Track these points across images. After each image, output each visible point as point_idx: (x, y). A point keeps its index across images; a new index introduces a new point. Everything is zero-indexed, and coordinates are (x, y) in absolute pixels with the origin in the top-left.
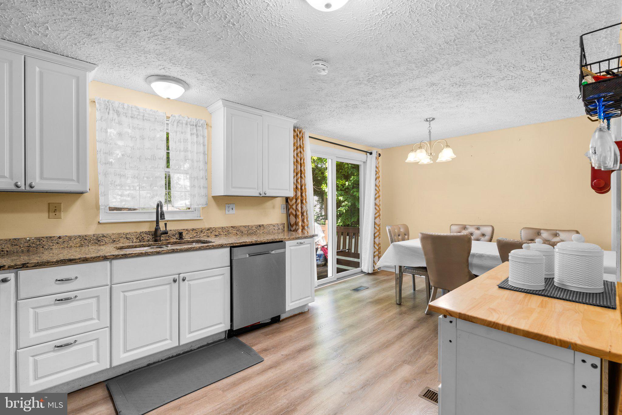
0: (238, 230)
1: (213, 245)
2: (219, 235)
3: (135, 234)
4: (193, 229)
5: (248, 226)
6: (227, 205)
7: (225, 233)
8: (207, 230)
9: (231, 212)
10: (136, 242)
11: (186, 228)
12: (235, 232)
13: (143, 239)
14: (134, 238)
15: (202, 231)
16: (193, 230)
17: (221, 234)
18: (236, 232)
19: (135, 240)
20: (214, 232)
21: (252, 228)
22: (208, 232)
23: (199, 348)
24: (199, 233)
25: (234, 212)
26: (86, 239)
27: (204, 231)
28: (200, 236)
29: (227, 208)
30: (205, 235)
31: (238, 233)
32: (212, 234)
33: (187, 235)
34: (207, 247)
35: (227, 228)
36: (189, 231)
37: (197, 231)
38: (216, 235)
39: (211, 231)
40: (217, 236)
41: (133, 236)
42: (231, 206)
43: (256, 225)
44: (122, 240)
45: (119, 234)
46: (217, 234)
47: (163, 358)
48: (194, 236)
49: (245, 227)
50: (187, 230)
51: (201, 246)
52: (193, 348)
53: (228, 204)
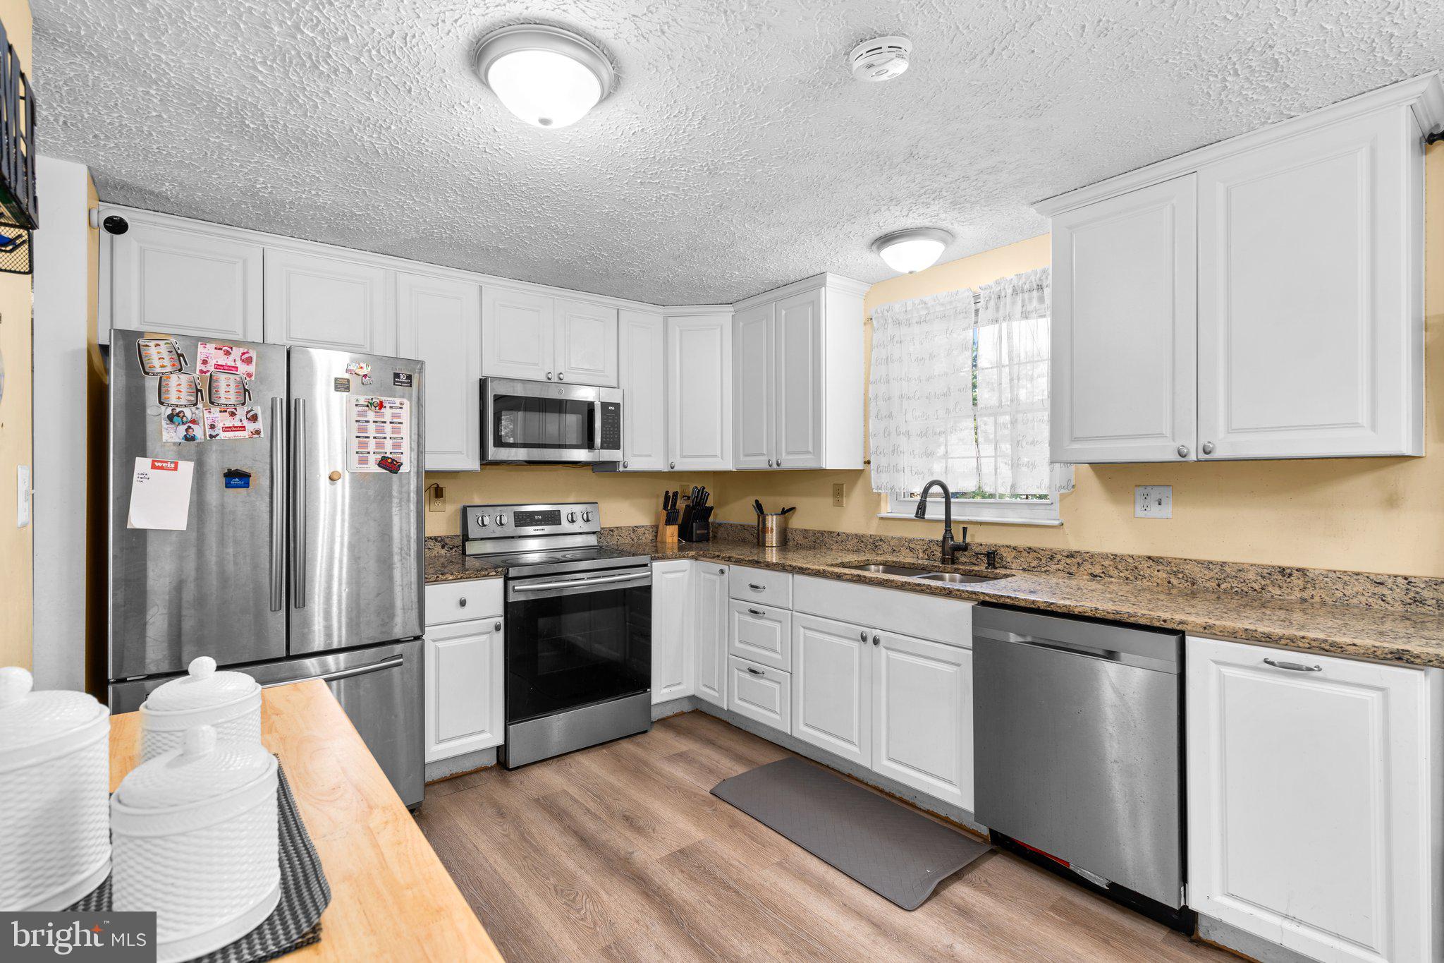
0: (1175, 573)
1: (929, 585)
2: (1103, 575)
3: (921, 543)
4: (1030, 548)
5: (1223, 564)
6: (1141, 490)
7: (1126, 573)
8: (1067, 557)
9: (1155, 510)
10: (922, 559)
11: (1013, 544)
12: (1163, 575)
13: (934, 555)
14: (920, 550)
15: (1052, 558)
16: (1030, 550)
17: (1111, 573)
18: (1165, 575)
19: (921, 555)
20: (1087, 565)
21: (1241, 575)
22: (1069, 561)
23: (928, 812)
24: (1044, 561)
25: (1167, 510)
26: (863, 542)
27: (1058, 557)
28: (1048, 568)
29: (1140, 501)
30: (1061, 567)
31: (1175, 581)
32: (1081, 569)
33: (1014, 561)
34: (918, 588)
35: (1130, 560)
36: (1019, 552)
37: (1040, 556)
38: (1094, 576)
39: (1078, 560)
40: (1098, 578)
41: (919, 547)
42: (1155, 493)
43: (1264, 567)
44: (904, 551)
45: (900, 539)
46: (1097, 571)
47: (871, 783)
48: (1032, 565)
49: (1208, 565)
50: (1015, 548)
51: (906, 582)
52: (919, 804)
53: (1146, 487)
